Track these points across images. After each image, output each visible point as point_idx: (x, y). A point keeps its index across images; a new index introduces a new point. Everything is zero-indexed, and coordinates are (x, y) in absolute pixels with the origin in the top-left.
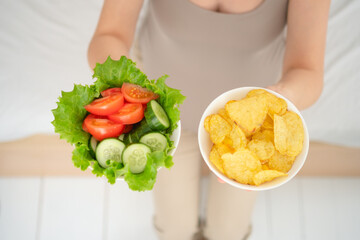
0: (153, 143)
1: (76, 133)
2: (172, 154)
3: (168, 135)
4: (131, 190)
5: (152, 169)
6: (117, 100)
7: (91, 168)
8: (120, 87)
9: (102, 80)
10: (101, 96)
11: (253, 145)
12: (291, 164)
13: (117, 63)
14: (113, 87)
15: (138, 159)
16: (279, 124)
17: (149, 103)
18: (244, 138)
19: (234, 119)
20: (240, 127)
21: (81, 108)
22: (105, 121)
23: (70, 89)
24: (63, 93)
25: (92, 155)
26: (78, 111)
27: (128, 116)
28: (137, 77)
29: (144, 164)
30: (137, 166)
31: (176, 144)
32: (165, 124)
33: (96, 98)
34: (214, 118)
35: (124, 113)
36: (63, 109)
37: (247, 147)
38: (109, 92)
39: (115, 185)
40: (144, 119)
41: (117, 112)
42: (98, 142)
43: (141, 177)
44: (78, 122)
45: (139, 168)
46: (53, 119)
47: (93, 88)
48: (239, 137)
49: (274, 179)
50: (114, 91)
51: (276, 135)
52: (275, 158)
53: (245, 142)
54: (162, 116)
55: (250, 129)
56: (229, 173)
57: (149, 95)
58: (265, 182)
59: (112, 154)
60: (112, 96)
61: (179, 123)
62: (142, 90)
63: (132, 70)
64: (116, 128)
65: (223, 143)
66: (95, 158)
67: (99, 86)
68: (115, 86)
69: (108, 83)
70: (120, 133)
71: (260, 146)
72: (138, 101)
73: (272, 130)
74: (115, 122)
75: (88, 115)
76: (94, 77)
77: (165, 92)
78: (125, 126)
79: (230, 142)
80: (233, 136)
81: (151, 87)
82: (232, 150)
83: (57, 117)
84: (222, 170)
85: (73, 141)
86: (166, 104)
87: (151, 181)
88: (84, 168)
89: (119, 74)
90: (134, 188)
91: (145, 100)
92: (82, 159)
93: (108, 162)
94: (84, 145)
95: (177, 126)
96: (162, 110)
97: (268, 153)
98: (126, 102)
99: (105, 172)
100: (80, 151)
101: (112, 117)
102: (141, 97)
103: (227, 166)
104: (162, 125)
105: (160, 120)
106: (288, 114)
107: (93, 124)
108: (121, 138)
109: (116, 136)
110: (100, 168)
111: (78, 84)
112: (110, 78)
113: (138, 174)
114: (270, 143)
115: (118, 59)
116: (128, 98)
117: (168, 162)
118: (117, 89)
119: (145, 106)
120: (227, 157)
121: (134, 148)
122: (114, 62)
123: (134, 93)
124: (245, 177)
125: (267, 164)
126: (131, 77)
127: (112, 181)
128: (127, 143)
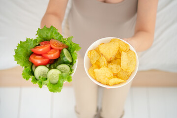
0: (63, 69)
1: (25, 62)
2: (72, 75)
3: (71, 66)
4: (49, 92)
5: (61, 82)
6: (47, 47)
7: (31, 79)
8: (49, 41)
9: (40, 37)
10: (39, 45)
11: (110, 66)
12: (129, 76)
13: (49, 29)
14: (46, 41)
15: (55, 76)
16: (124, 56)
17: (63, 49)
18: (106, 62)
19: (102, 52)
20: (104, 56)
21: (29, 50)
22: (40, 57)
23: (25, 40)
24: (21, 42)
25: (32, 73)
26: (27, 51)
27: (52, 55)
28: (58, 37)
29: (58, 80)
30: (54, 80)
31: (74, 71)
32: (70, 61)
33: (37, 46)
34: (92, 52)
35: (50, 54)
36: (20, 49)
37: (107, 67)
38: (44, 43)
39: (42, 89)
40: (60, 57)
41: (46, 53)
42: (36, 67)
43: (56, 86)
44: (27, 57)
45: (55, 81)
46: (15, 54)
47: (36, 41)
48: (103, 61)
49: (120, 83)
50: (46, 43)
51: (122, 62)
52: (121, 73)
53: (106, 64)
54: (69, 57)
55: (109, 58)
56: (97, 79)
57: (63, 46)
58: (115, 84)
59: (42, 73)
60: (45, 45)
61: (77, 60)
62: (60, 43)
63: (55, 33)
64: (45, 60)
65: (96, 64)
66: (34, 75)
67: (39, 39)
68: (47, 40)
69: (43, 39)
70: (48, 63)
71: (114, 67)
72: (57, 48)
73: (120, 59)
74: (45, 58)
75: (33, 53)
76: (36, 35)
77: (71, 45)
78: (50, 60)
79: (99, 64)
80: (101, 60)
81: (64, 42)
82: (99, 67)
83: (16, 53)
84: (94, 77)
85: (23, 66)
86: (71, 51)
87: (60, 88)
88: (27, 79)
89: (49, 35)
90: (51, 91)
91: (60, 48)
92: (27, 75)
93: (40, 77)
94: (29, 68)
95: (75, 62)
96: (69, 53)
97: (117, 70)
98: (51, 48)
99: (38, 82)
100: (26, 71)
101: (44, 55)
102: (59, 47)
103: (97, 75)
104: (68, 61)
105: (68, 58)
106: (129, 52)
107: (34, 58)
108: (48, 66)
109: (45, 65)
110: (36, 80)
111: (28, 38)
112: (45, 36)
113: (54, 84)
114: (119, 65)
115: (49, 27)
116: (53, 46)
117: (69, 79)
118: (48, 42)
119: (61, 51)
120: (96, 70)
121: (53, 71)
122: (47, 28)
123: (56, 44)
124: (105, 81)
125: (116, 75)
126: (55, 36)
127: (41, 87)
128: (50, 68)
